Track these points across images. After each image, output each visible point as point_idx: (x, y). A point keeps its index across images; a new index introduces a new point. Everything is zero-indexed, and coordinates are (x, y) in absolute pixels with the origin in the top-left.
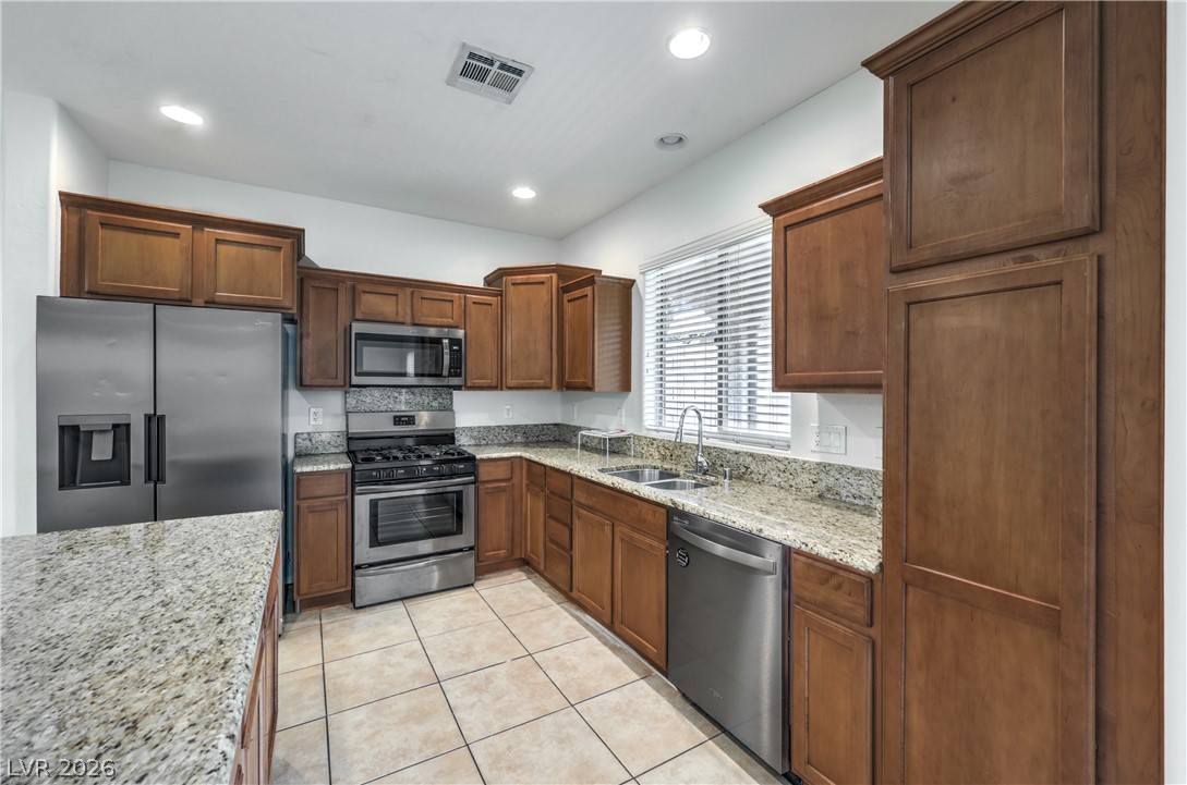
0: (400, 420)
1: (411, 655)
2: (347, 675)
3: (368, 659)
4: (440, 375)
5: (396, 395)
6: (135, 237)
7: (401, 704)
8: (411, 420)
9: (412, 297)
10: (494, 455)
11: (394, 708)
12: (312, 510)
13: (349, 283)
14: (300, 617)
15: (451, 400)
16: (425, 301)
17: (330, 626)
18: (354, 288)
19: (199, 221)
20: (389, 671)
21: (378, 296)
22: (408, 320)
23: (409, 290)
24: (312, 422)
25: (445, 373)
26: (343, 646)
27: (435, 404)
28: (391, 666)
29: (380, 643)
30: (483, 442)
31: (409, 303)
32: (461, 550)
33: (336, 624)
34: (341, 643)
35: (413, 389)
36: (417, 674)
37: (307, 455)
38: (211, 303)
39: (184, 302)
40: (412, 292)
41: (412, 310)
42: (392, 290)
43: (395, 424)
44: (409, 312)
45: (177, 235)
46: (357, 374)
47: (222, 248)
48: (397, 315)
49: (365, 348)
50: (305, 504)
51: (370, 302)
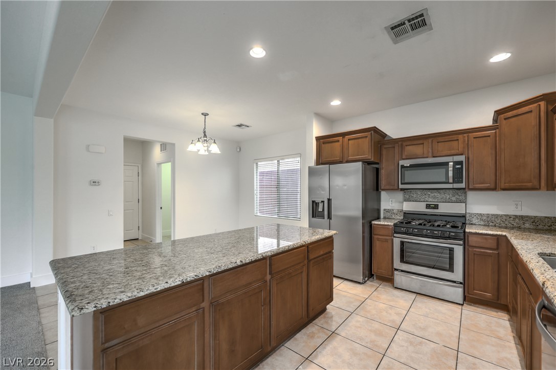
0: (430, 206)
1: (397, 314)
2: (370, 306)
3: (382, 306)
4: (448, 183)
5: (429, 193)
6: (330, 144)
7: (376, 326)
8: (436, 207)
9: (432, 143)
10: (481, 232)
11: (373, 325)
12: (378, 239)
13: (400, 143)
14: (375, 281)
15: (466, 196)
16: (439, 144)
17: (381, 289)
18: (402, 145)
19: (343, 135)
20: (384, 313)
21: (414, 146)
22: (430, 154)
23: (430, 140)
24: (390, 205)
25: (451, 180)
26: (378, 297)
27: (454, 199)
28: (387, 312)
29: (392, 303)
30: (491, 224)
31: (431, 146)
32: (454, 282)
33: (383, 289)
34: (379, 296)
35: (439, 191)
36: (393, 321)
37: (388, 218)
38: (348, 162)
39: (341, 162)
40: (432, 141)
41: (432, 149)
42: (421, 142)
43: (426, 208)
44: (430, 151)
45: (338, 141)
46: (402, 184)
47: (350, 142)
48: (423, 153)
49: (406, 172)
50: (376, 237)
51: (410, 149)
